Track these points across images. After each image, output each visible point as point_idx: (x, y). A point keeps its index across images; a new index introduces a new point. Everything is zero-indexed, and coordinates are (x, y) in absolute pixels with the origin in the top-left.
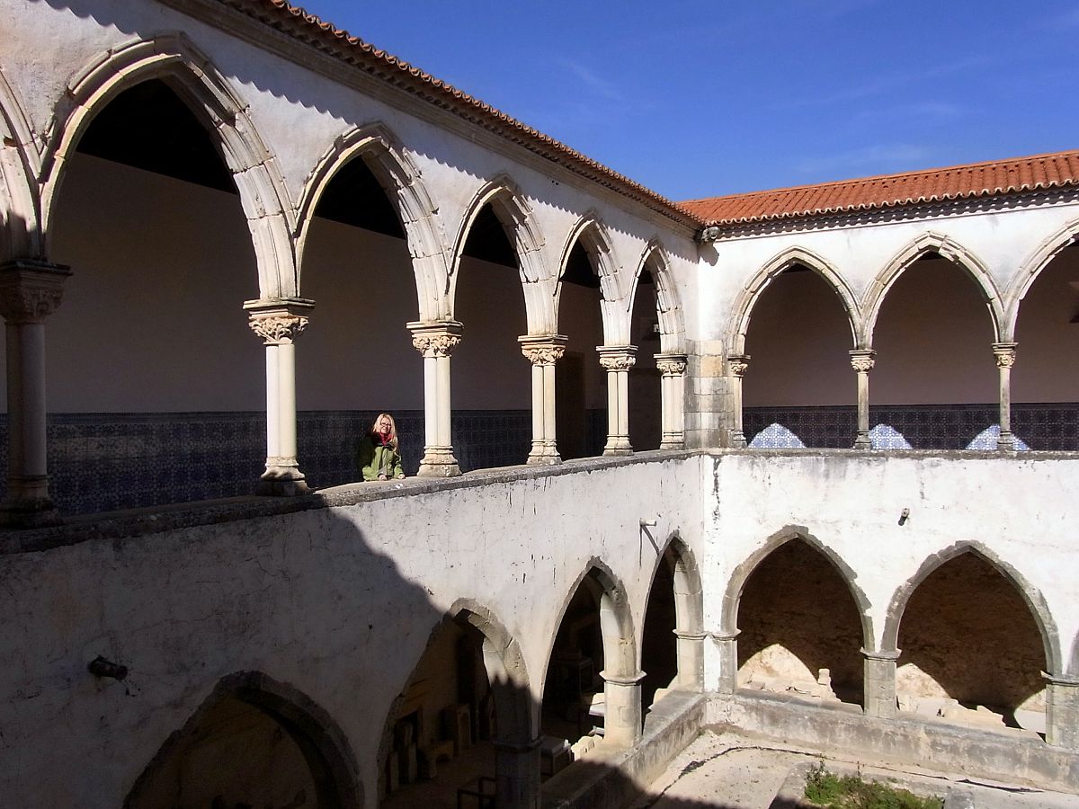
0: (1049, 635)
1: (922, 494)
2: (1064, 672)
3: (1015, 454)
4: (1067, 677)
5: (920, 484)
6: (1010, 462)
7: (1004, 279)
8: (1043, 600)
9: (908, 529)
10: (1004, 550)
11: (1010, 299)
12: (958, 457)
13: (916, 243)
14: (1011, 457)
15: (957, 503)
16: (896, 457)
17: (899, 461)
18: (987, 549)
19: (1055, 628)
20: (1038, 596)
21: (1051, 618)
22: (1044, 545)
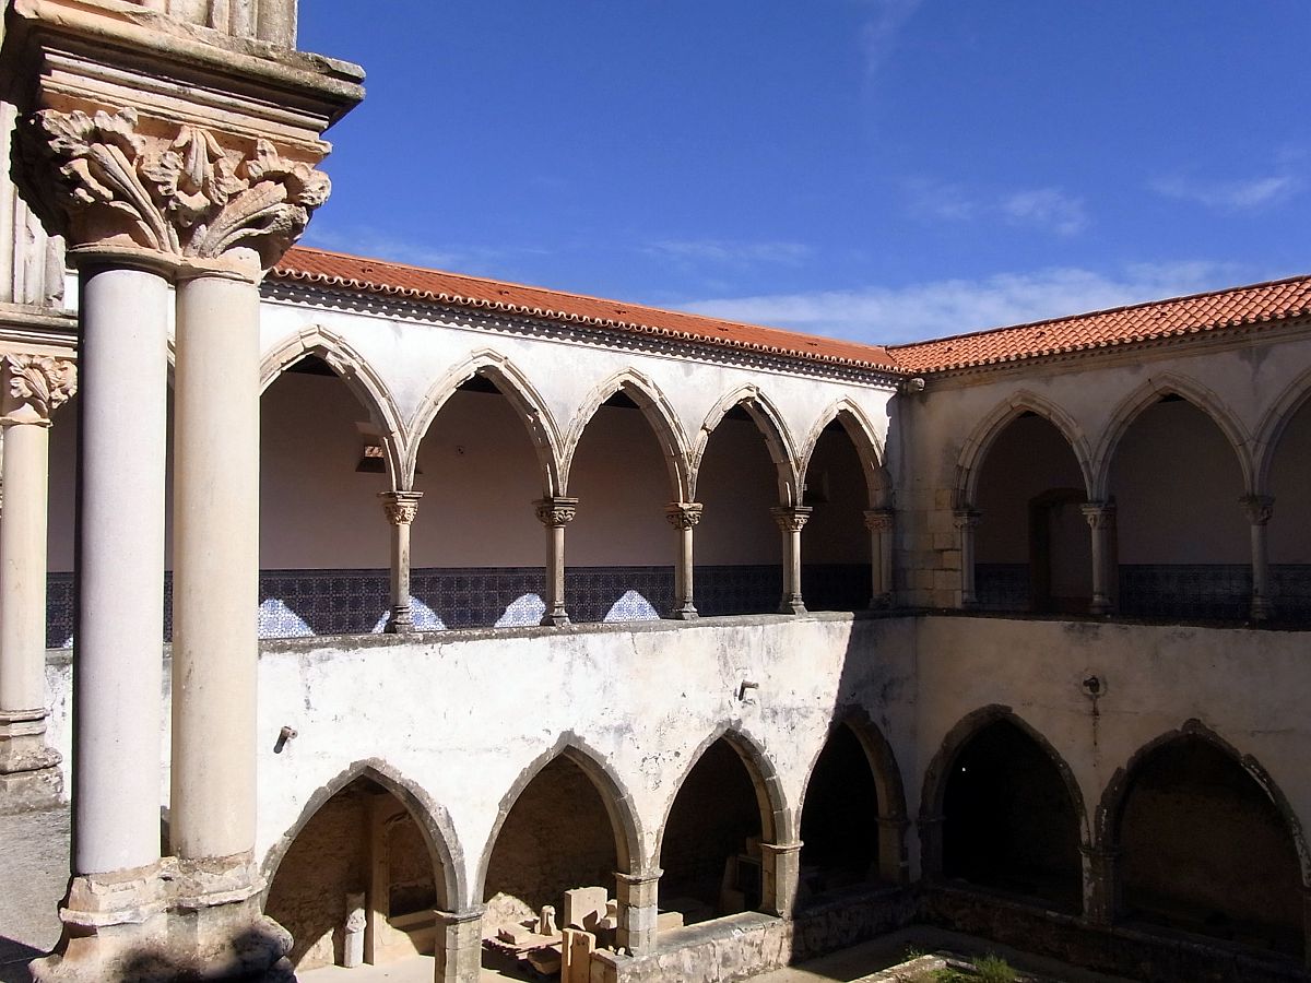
0: (454, 863)
1: (308, 702)
2: (469, 904)
3: (421, 636)
4: (473, 909)
5: (305, 689)
6: (416, 647)
7: (408, 409)
8: (449, 820)
9: (289, 756)
10: (407, 766)
11: (413, 434)
12: (354, 645)
13: (302, 337)
14: (417, 642)
15: (353, 710)
16: (273, 650)
17: (277, 657)
18: (388, 766)
19: (461, 853)
20: (444, 816)
21: (457, 841)
22: (451, 750)
